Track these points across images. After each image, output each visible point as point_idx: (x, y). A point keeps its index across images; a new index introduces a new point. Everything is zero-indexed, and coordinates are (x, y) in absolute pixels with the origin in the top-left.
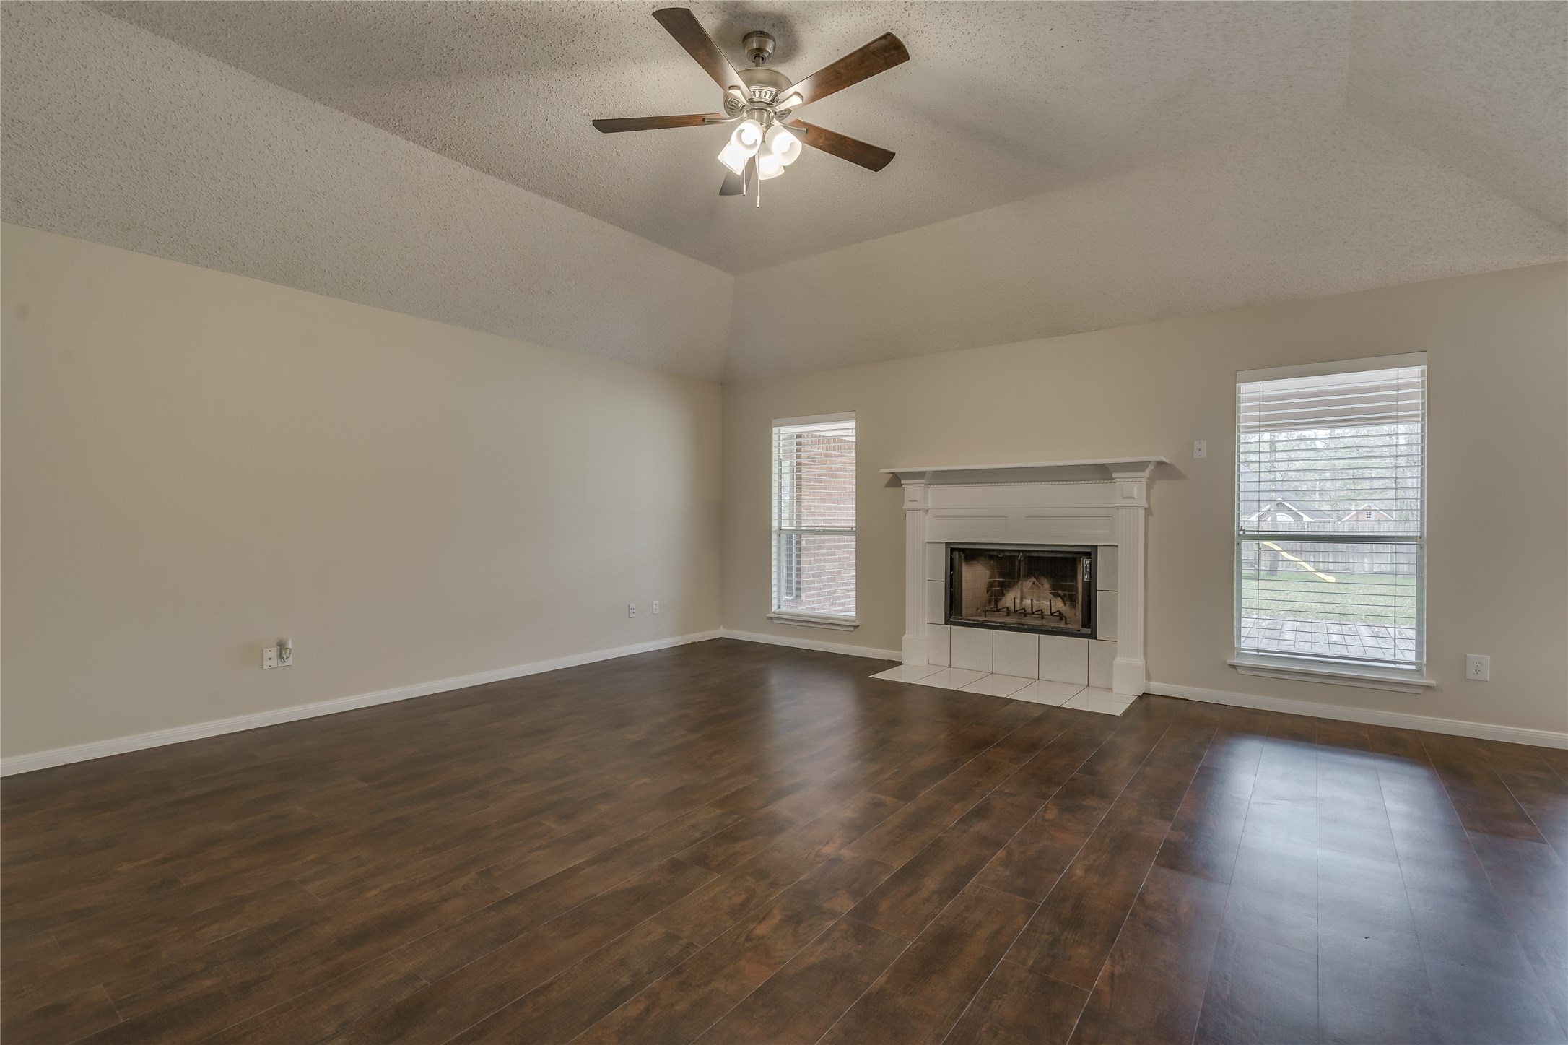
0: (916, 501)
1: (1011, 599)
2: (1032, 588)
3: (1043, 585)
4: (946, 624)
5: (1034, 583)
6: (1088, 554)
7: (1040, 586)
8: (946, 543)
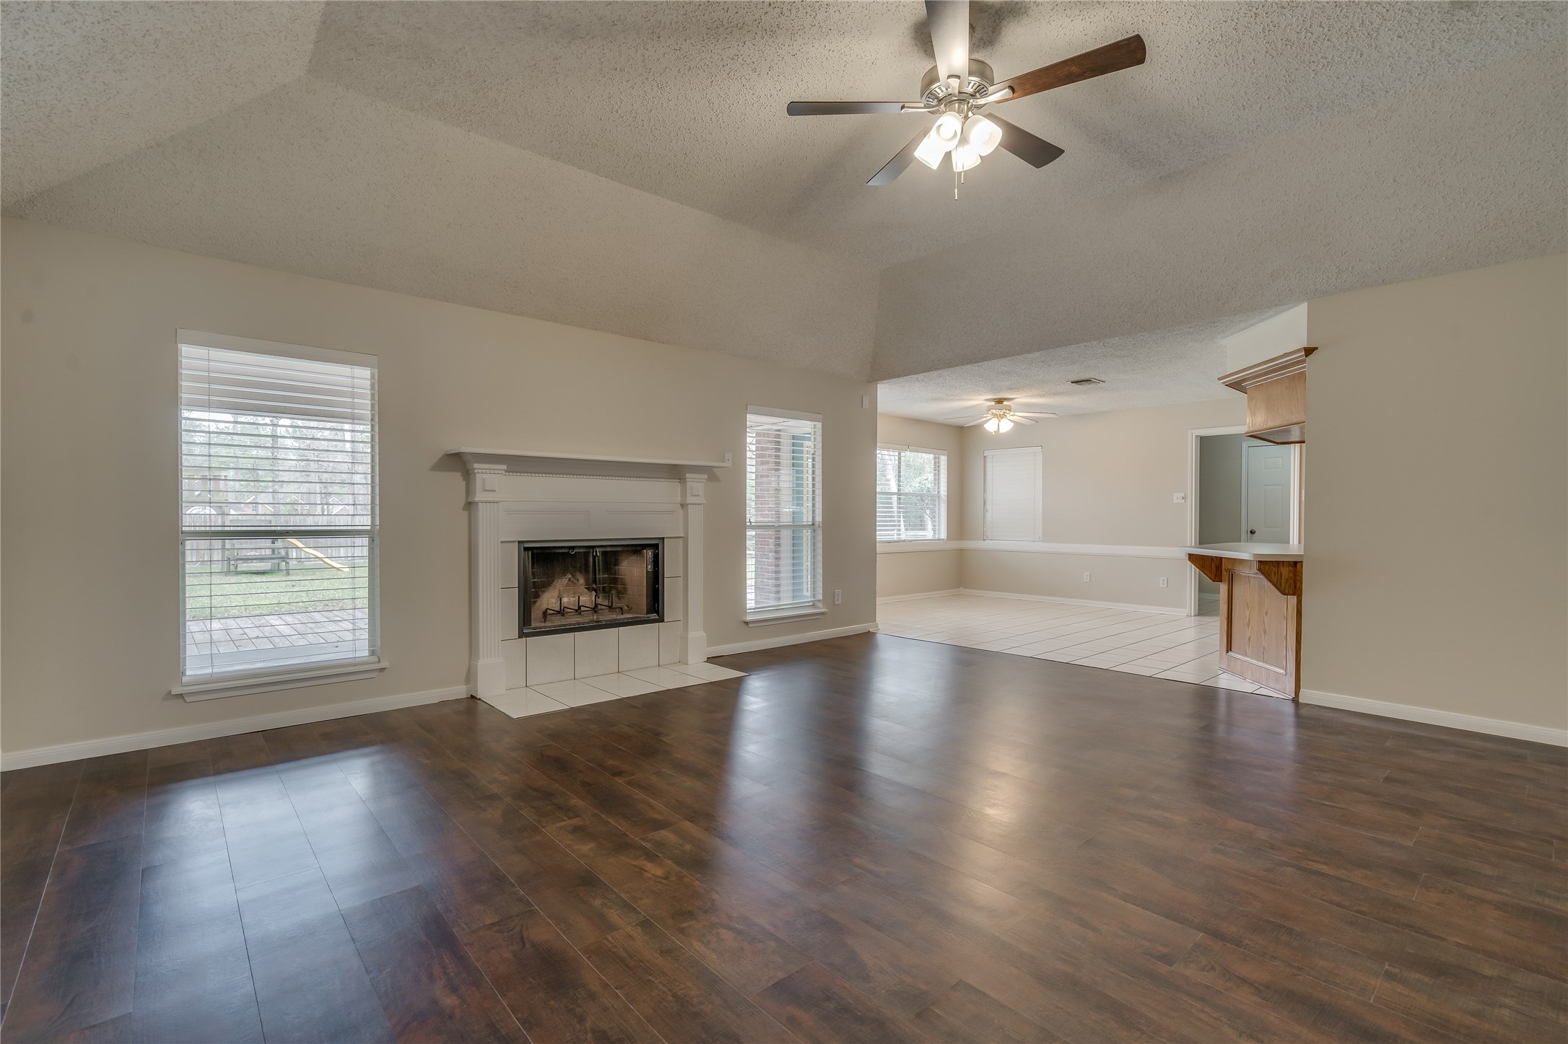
0: (495, 491)
1: (549, 600)
2: (567, 585)
3: (578, 580)
4: (521, 635)
5: (570, 580)
6: (655, 547)
7: (575, 581)
8: (519, 542)
